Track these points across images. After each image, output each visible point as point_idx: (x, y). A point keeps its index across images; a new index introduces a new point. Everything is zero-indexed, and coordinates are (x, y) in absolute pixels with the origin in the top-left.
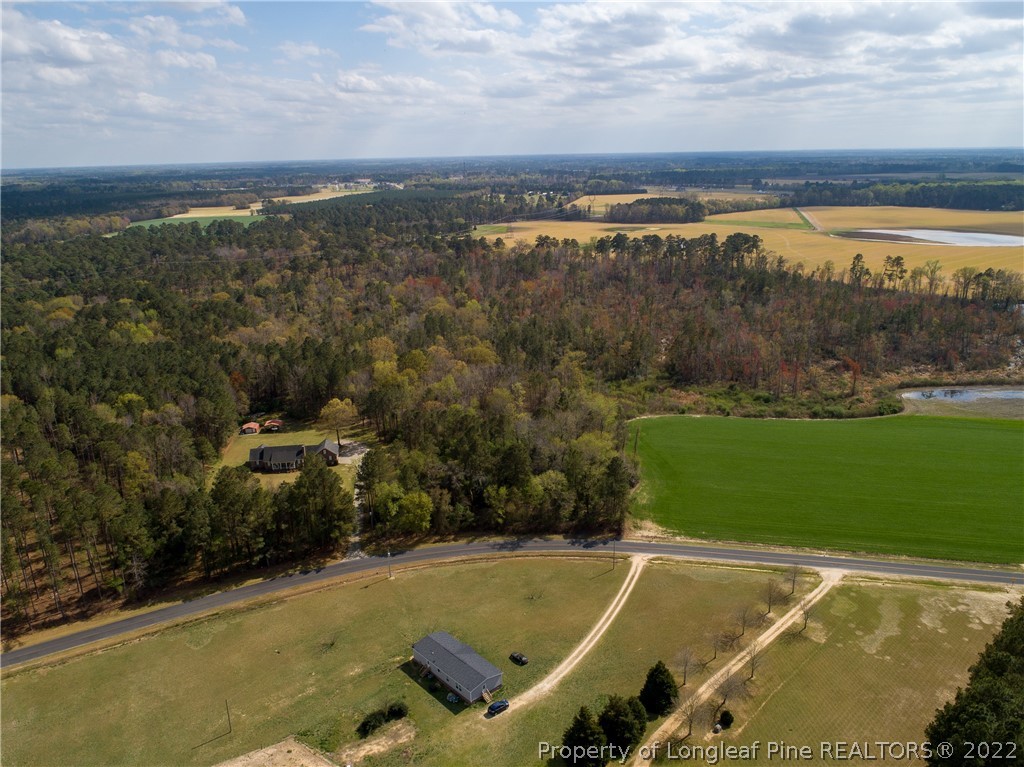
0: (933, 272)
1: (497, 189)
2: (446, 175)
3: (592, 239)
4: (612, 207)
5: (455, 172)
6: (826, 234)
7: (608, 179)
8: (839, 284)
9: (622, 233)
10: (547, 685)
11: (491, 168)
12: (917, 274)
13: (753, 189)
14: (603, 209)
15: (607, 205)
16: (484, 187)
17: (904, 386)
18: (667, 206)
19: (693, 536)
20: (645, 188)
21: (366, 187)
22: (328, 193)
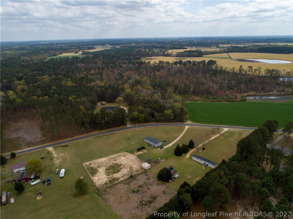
0: (260, 70)
1: (146, 48)
2: (131, 43)
3: (173, 61)
4: (178, 53)
5: (133, 43)
6: (235, 60)
7: (176, 45)
8: (236, 73)
9: (181, 60)
10: (170, 145)
11: (143, 41)
12: (256, 70)
13: (216, 48)
14: (175, 53)
15: (176, 52)
16: (142, 47)
17: (248, 96)
18: (192, 53)
19: (198, 123)
20: (187, 47)
21: (109, 47)
22: (98, 49)
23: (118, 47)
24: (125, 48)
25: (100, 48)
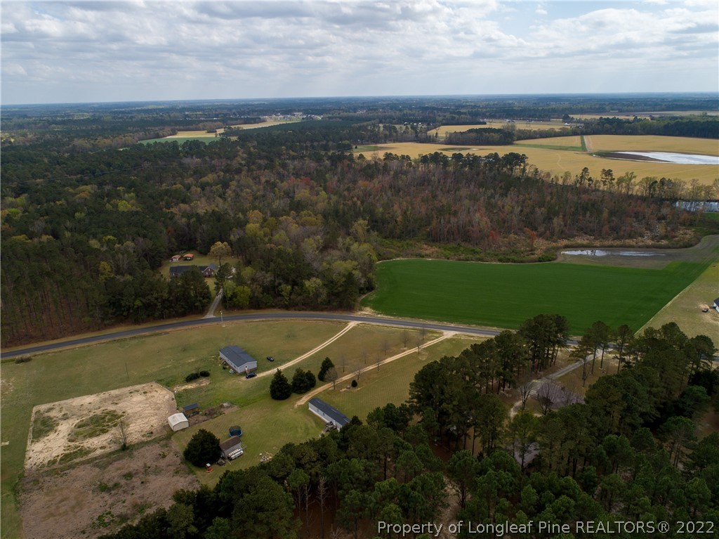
1: (384, 120)
2: (355, 110)
4: (451, 134)
5: (362, 108)
7: (461, 114)
11: (388, 105)
14: (444, 135)
15: (447, 133)
18: (487, 134)
21: (298, 118)
22: (270, 122)
23: (319, 118)
24: (334, 120)
25: (275, 120)
